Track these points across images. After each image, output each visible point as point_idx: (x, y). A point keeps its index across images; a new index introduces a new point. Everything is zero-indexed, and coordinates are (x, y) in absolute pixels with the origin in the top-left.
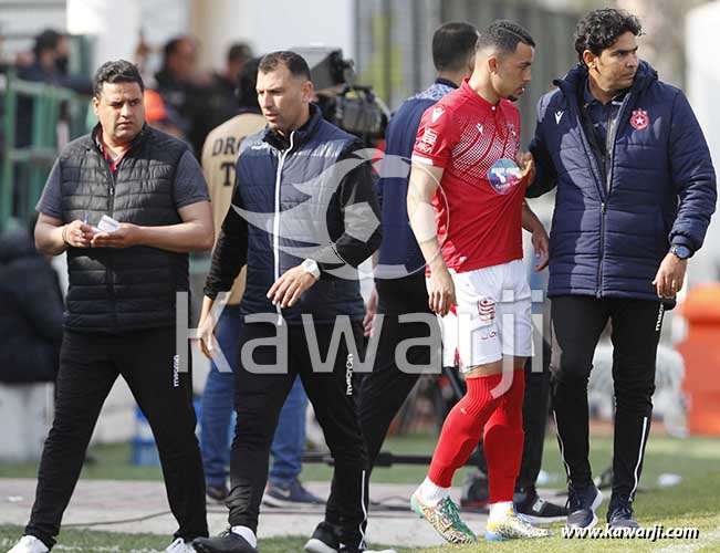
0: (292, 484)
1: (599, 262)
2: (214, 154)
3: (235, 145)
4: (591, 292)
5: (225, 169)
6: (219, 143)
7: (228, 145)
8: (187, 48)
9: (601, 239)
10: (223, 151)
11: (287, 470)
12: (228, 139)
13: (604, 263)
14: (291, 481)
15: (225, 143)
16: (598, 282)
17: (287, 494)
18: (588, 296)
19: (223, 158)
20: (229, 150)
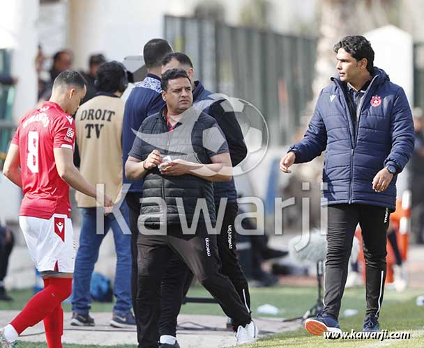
0: (127, 314)
1: (350, 183)
2: (82, 119)
3: (94, 114)
4: (346, 201)
5: (88, 128)
6: (84, 113)
7: (90, 114)
8: (67, 57)
9: (351, 170)
10: (87, 117)
11: (124, 306)
12: (90, 110)
13: (353, 184)
14: (127, 312)
15: (88, 112)
16: (350, 195)
17: (124, 320)
18: (344, 203)
19: (86, 122)
20: (90, 117)
